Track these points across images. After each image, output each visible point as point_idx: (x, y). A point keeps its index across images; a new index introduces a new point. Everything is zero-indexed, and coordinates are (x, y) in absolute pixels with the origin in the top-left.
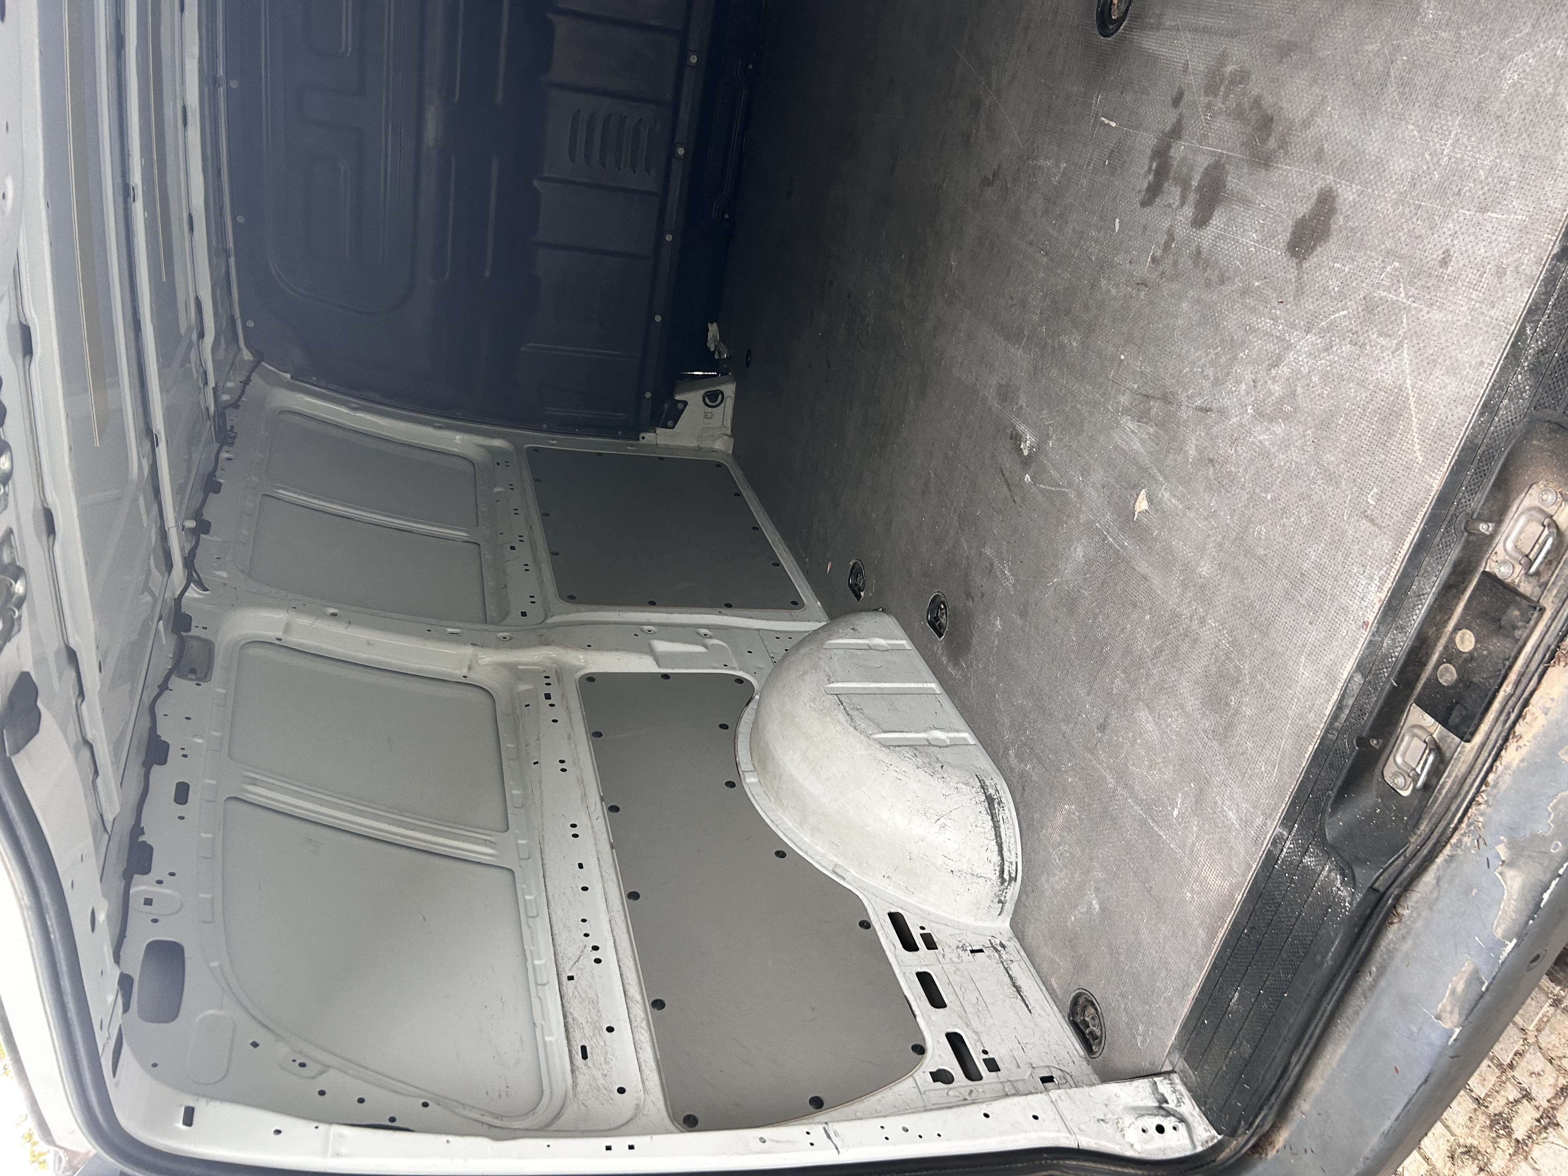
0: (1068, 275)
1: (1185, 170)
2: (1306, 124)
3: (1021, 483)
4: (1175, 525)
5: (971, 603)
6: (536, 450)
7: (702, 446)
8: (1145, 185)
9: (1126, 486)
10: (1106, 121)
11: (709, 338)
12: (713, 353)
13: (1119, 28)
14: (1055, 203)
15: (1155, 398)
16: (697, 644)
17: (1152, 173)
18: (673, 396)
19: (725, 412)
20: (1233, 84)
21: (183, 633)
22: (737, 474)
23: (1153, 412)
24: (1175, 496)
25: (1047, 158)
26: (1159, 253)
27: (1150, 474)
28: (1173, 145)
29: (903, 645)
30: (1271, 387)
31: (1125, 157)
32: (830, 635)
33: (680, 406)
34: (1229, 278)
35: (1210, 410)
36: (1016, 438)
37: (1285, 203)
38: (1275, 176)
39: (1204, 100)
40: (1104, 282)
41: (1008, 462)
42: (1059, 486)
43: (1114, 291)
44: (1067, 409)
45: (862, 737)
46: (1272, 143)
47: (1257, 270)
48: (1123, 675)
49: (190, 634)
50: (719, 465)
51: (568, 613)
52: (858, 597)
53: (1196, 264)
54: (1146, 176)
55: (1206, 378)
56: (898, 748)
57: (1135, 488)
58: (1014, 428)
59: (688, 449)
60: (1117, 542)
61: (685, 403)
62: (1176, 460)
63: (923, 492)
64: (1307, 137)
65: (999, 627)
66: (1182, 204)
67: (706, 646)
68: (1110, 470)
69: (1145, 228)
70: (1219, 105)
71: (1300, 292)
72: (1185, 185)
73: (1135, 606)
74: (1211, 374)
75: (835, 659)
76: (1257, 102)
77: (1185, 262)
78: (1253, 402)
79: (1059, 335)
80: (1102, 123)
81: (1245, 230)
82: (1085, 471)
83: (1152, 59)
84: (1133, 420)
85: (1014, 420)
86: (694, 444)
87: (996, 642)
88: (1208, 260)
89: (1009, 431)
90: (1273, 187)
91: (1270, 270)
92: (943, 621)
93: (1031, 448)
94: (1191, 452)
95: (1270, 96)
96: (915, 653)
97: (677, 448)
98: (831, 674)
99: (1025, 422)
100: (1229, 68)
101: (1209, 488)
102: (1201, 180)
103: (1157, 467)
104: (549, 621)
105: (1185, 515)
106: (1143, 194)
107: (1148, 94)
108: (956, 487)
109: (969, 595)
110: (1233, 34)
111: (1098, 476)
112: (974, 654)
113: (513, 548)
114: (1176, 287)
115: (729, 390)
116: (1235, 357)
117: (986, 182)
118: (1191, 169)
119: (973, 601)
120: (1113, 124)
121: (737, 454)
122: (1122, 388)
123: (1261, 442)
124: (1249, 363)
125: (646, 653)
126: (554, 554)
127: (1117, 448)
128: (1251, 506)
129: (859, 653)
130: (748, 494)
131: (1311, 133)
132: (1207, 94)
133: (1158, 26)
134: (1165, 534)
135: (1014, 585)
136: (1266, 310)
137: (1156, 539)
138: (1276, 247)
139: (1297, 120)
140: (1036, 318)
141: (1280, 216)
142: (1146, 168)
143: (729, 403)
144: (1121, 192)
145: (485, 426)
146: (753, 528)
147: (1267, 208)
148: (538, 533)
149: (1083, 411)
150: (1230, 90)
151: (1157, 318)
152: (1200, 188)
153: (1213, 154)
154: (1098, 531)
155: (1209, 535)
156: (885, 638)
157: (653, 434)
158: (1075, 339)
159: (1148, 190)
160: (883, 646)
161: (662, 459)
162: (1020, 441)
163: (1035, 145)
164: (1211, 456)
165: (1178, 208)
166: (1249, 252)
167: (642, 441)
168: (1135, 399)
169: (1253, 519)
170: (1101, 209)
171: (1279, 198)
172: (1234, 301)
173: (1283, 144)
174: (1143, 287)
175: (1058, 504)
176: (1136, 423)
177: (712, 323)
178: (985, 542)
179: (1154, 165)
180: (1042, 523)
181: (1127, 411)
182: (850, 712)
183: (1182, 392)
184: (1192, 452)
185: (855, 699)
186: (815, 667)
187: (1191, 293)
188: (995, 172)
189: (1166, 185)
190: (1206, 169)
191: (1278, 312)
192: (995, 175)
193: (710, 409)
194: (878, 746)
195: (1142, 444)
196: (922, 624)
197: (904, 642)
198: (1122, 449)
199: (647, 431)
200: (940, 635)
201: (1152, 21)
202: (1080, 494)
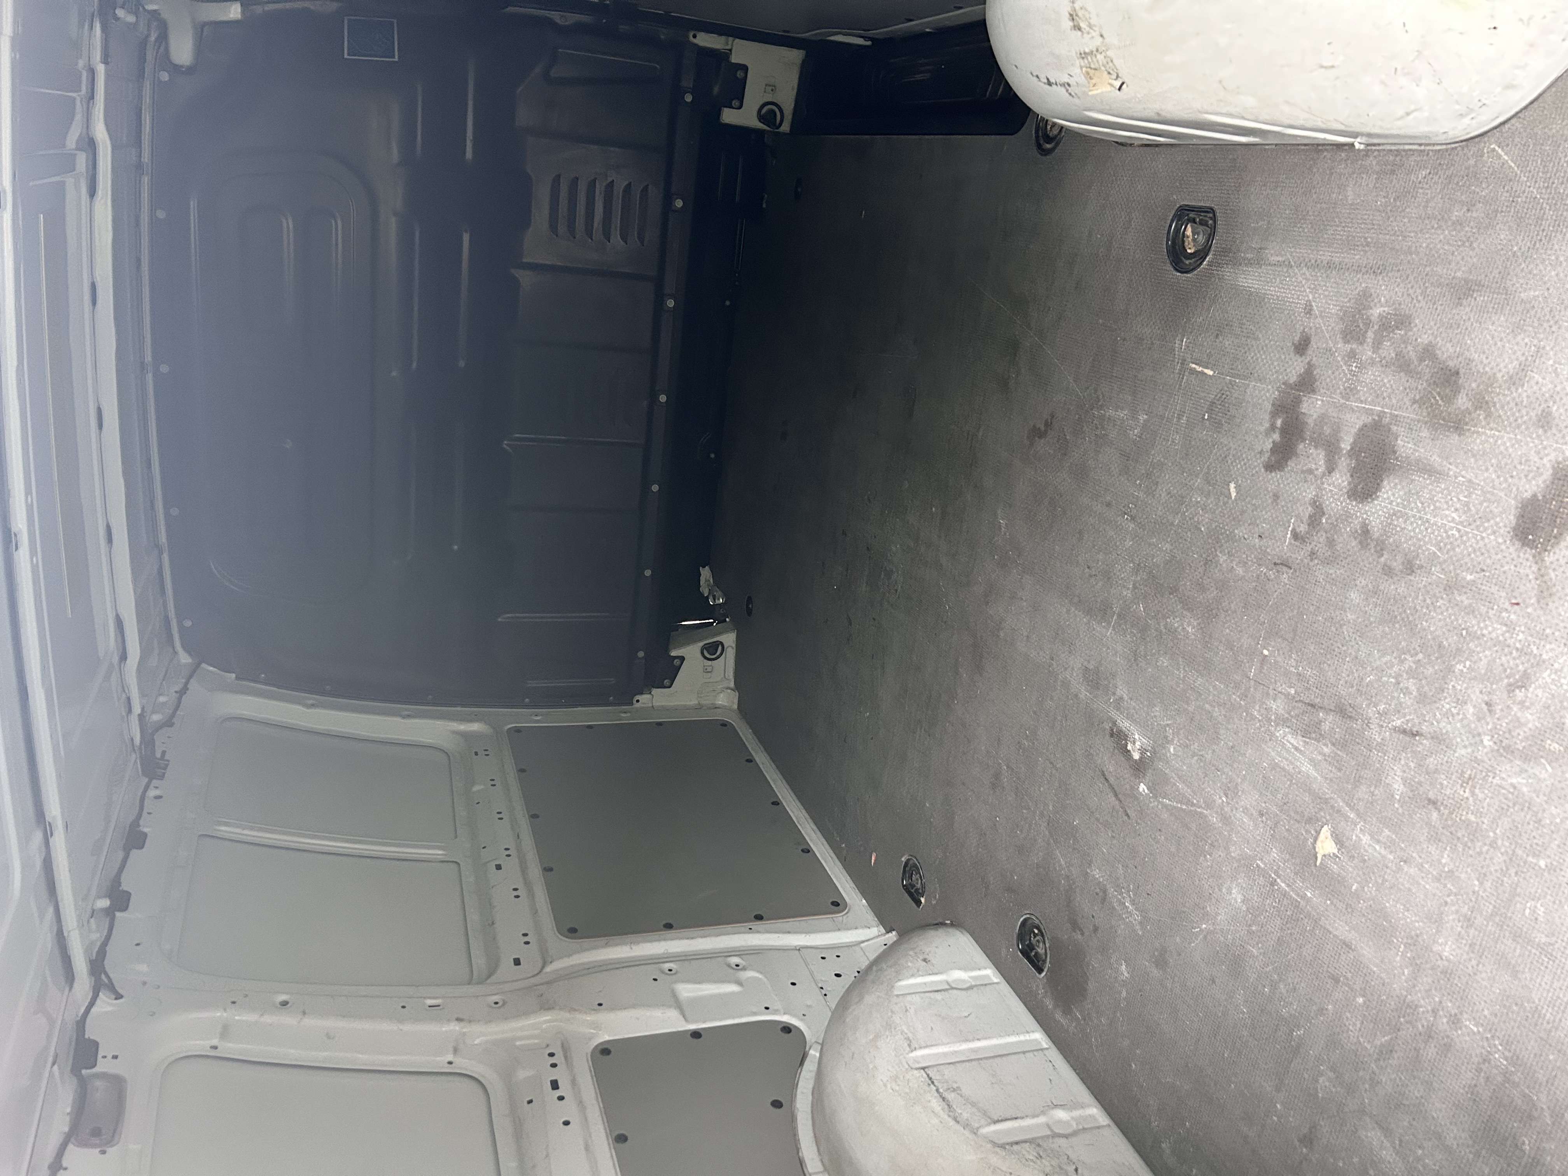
0: (1168, 546)
1: (1327, 430)
2: (1515, 380)
3: (1134, 795)
4: (1385, 881)
5: (1080, 937)
6: (518, 730)
7: (703, 702)
8: (1269, 445)
9: (1298, 817)
10: (1199, 369)
11: (701, 583)
12: (707, 598)
13: (1201, 264)
14: (1137, 461)
15: (1328, 711)
16: (729, 982)
17: (1277, 431)
18: (667, 650)
19: (727, 663)
20: (1386, 329)
21: (84, 1072)
22: (746, 734)
23: (1326, 726)
24: (1378, 842)
25: (1117, 408)
26: (1303, 528)
27: (1332, 807)
28: (1305, 399)
29: (987, 976)
30: (1519, 714)
31: (1233, 411)
32: (898, 973)
33: (677, 662)
34: (1421, 567)
35: (1418, 734)
36: (1119, 738)
37: (1498, 477)
38: (1476, 443)
39: (1344, 348)
40: (1222, 558)
41: (1111, 765)
42: (1193, 805)
43: (1240, 571)
44: (1191, 709)
45: (967, 1133)
46: (1462, 402)
47: (1467, 560)
48: (1331, 1074)
49: (94, 1070)
50: (724, 724)
51: (570, 956)
52: (918, 903)
53: (1364, 545)
54: (1268, 433)
55: (1406, 691)
56: (1015, 1147)
57: (1314, 822)
58: (1114, 723)
59: (687, 708)
60: (1293, 890)
61: (682, 659)
62: (1373, 794)
63: (994, 786)
64: (1520, 395)
65: (1126, 974)
66: (1330, 470)
67: (739, 983)
68: (1268, 794)
69: (1276, 497)
70: (1367, 353)
71: (1546, 594)
72: (1332, 449)
73: (1337, 981)
74: (1413, 688)
75: (912, 1011)
76: (1428, 352)
77: (1346, 542)
78: (1491, 730)
79: (1165, 617)
80: (1193, 372)
81: (1436, 508)
82: (1230, 791)
83: (1255, 300)
84: (1295, 732)
85: (1114, 714)
86: (694, 702)
87: (1124, 994)
88: (1383, 542)
89: (1107, 726)
90: (1474, 456)
91: (1488, 561)
92: (1041, 950)
93: (1143, 751)
94: (1396, 786)
95: (1449, 345)
96: (1005, 989)
97: (676, 709)
98: (910, 1035)
99: (1129, 717)
100: (1376, 312)
101: (1435, 838)
102: (1354, 443)
103: (1343, 800)
104: (548, 969)
105: (1400, 869)
106: (1267, 455)
107: (1257, 339)
108: (1040, 786)
109: (1075, 926)
110: (1375, 271)
111: (1250, 799)
112: (1093, 1003)
113: (499, 867)
114: (1335, 571)
115: (729, 639)
116: (1450, 669)
117: (1037, 433)
118: (1337, 429)
119: (1082, 934)
120: (1210, 372)
121: (743, 709)
122: (1271, 692)
123: (1515, 788)
124: (1475, 678)
125: (670, 1007)
126: (547, 870)
127: (1274, 766)
128: (1512, 871)
129: (938, 996)
130: (762, 758)
131: (1524, 392)
132: (1346, 341)
133: (1259, 262)
134: (1370, 890)
135: (1141, 923)
136: (1491, 612)
137: (1357, 895)
138: (1494, 533)
139: (1499, 375)
140: (1127, 593)
141: (1493, 494)
142: (1267, 425)
143: (730, 654)
144: (1232, 452)
145: (459, 709)
146: (773, 803)
147: (1470, 481)
148: (528, 841)
149: (1215, 714)
150: (1383, 336)
151: (1312, 609)
152: (1354, 452)
153: (1369, 412)
154: (1263, 873)
155: (1446, 903)
156: (964, 969)
157: (648, 696)
158: (1189, 624)
159: (1274, 451)
160: (964, 981)
161: (659, 724)
162: (1126, 740)
163: (1099, 393)
164: (1431, 795)
165: (1324, 475)
166: (1448, 537)
167: (637, 705)
168: (1294, 708)
169: (1518, 890)
170: (1205, 470)
171: (1487, 470)
172: (1435, 595)
173: (1481, 403)
174: (1285, 569)
175: (1193, 826)
176: (1300, 738)
177: (704, 567)
178: (1091, 861)
179: (1279, 422)
180: (1173, 849)
181: (1283, 721)
182: (946, 1095)
183: (1368, 706)
184: (1398, 787)
185: (948, 1072)
186: (889, 1026)
187: (1362, 582)
188: (1046, 421)
189: (1301, 446)
190: (1361, 430)
191: (1513, 617)
192: (1047, 424)
193: (710, 662)
194: (989, 1146)
195: (1315, 766)
196: (1011, 951)
197: (990, 973)
198: (1284, 769)
199: (642, 694)
200: (1040, 971)
201: (1249, 256)
202: (1226, 819)
